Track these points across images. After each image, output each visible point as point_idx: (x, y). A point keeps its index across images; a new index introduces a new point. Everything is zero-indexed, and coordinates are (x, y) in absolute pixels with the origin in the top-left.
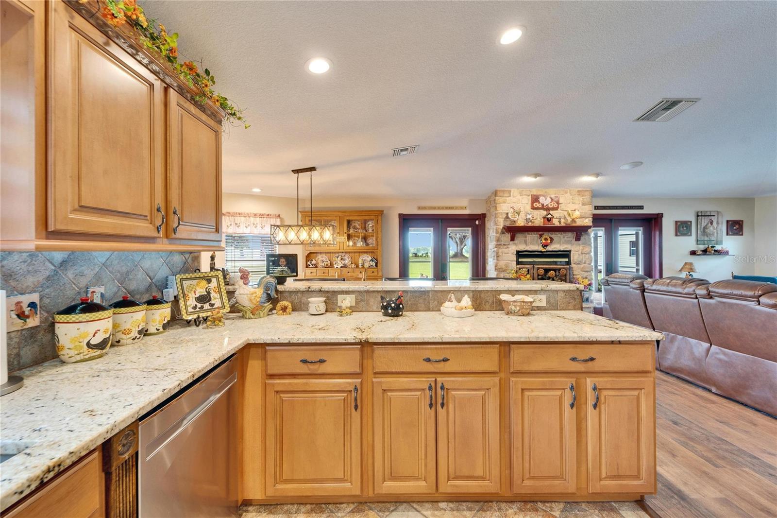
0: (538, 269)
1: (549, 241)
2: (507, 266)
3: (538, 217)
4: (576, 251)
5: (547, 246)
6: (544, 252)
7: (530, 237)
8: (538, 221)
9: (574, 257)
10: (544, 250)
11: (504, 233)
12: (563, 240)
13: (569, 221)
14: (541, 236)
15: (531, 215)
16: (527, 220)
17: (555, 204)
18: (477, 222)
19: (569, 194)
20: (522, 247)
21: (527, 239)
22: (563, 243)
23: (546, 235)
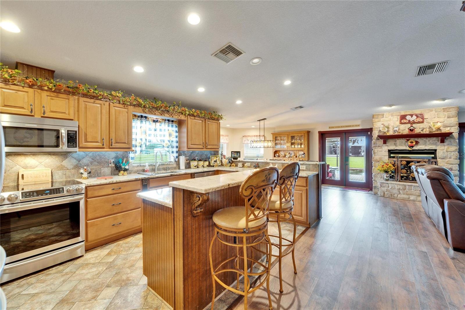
0: (402, 161)
1: (414, 144)
2: (380, 159)
3: (404, 129)
4: (441, 150)
5: (413, 147)
6: (411, 150)
7: (398, 141)
8: (407, 131)
9: (439, 154)
10: (410, 149)
11: (379, 140)
12: (428, 142)
13: (434, 130)
14: (408, 140)
15: (398, 128)
16: (395, 131)
17: (420, 119)
18: (369, 133)
19: (434, 112)
20: (392, 147)
21: (397, 142)
22: (428, 145)
23: (412, 140)
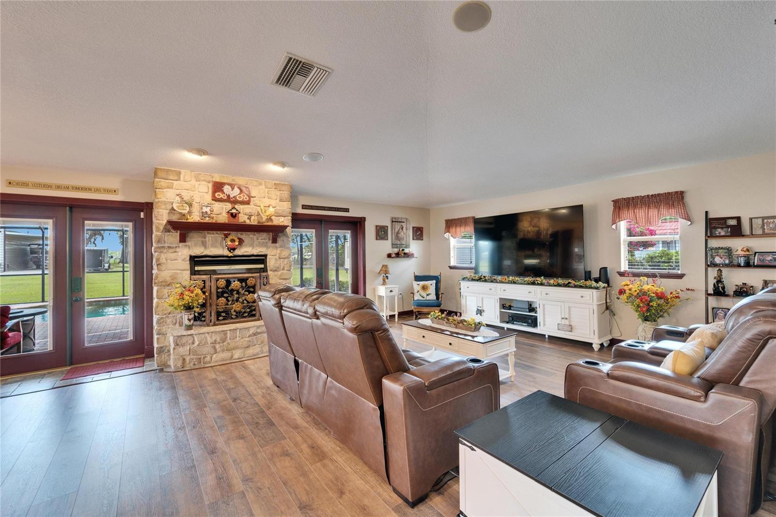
0: (217, 280)
1: (237, 243)
2: (173, 277)
3: (220, 213)
4: (273, 255)
5: (234, 249)
6: (231, 257)
7: (210, 237)
8: (223, 216)
9: (271, 263)
10: (230, 255)
11: (169, 231)
12: (256, 242)
13: (264, 220)
14: (226, 236)
15: (209, 208)
16: (204, 214)
17: (246, 196)
18: (142, 215)
19: (263, 187)
20: (198, 251)
21: (207, 239)
22: (257, 246)
23: (233, 235)
